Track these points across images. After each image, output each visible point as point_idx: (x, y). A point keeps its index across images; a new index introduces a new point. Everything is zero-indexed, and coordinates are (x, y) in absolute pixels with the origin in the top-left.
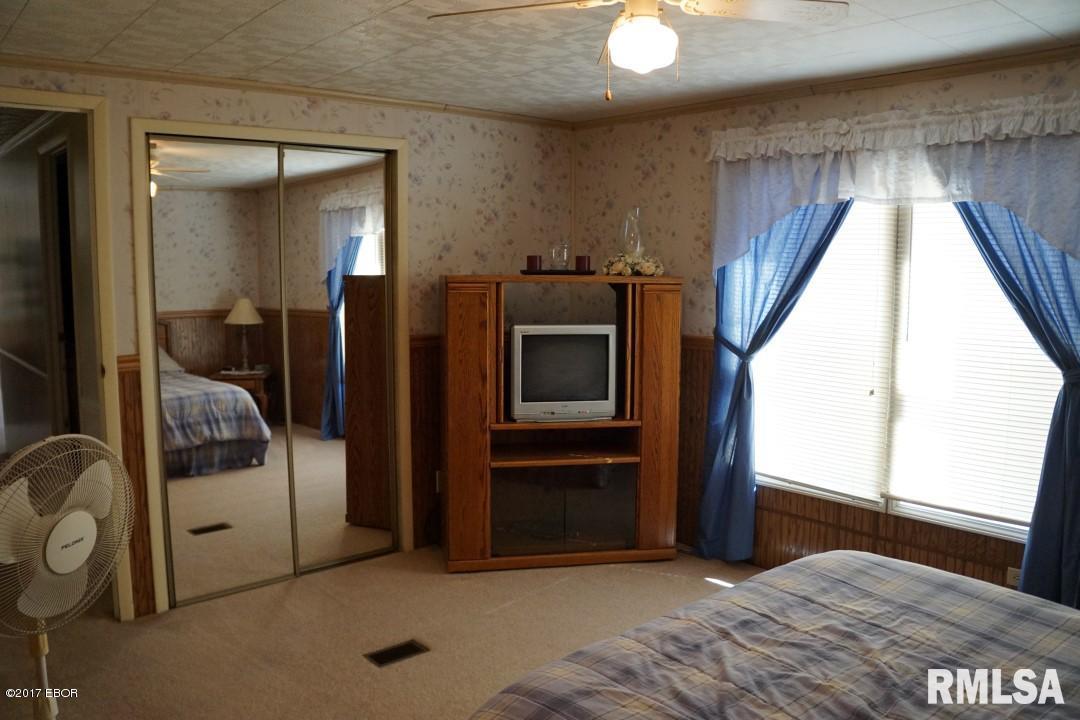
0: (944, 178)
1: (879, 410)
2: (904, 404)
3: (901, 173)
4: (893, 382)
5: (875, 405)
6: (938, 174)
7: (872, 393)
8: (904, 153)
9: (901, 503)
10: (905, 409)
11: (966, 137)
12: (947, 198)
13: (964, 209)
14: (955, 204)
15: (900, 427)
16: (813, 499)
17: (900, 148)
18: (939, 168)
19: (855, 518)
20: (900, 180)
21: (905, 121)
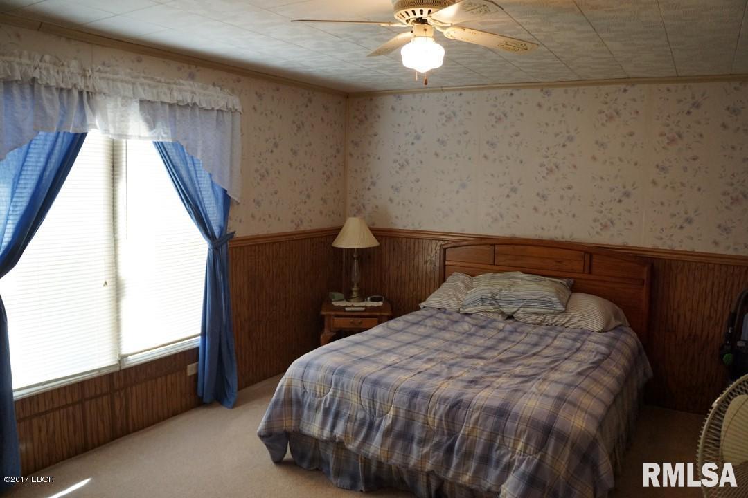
0: (152, 124)
1: (109, 296)
2: (126, 286)
3: (122, 116)
4: (116, 272)
5: (106, 294)
6: (147, 121)
7: (106, 283)
8: (126, 100)
9: (129, 357)
10: (126, 289)
11: (167, 100)
12: (151, 138)
13: (161, 147)
14: (155, 143)
15: (124, 304)
16: (59, 390)
17: (124, 97)
18: (148, 116)
19: (96, 386)
20: (122, 121)
21: (129, 78)
